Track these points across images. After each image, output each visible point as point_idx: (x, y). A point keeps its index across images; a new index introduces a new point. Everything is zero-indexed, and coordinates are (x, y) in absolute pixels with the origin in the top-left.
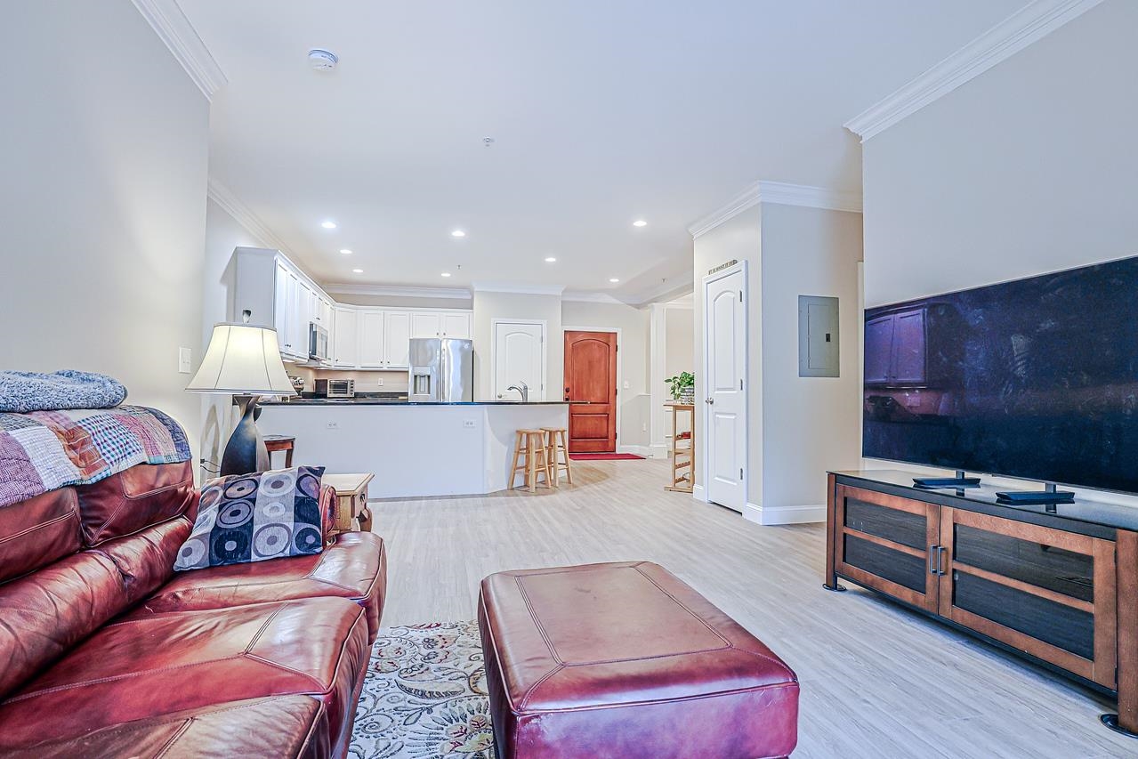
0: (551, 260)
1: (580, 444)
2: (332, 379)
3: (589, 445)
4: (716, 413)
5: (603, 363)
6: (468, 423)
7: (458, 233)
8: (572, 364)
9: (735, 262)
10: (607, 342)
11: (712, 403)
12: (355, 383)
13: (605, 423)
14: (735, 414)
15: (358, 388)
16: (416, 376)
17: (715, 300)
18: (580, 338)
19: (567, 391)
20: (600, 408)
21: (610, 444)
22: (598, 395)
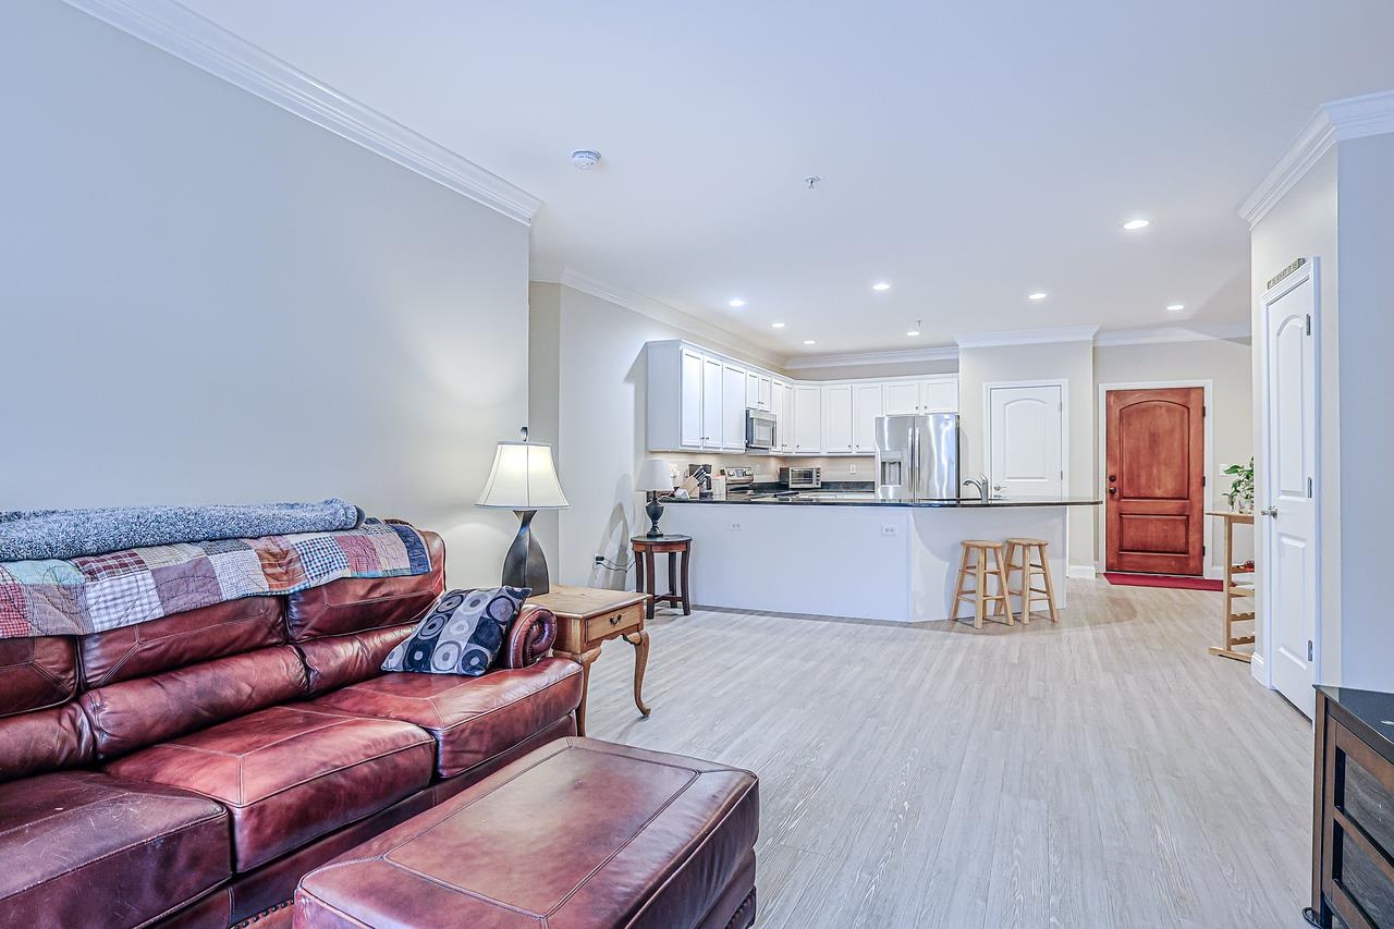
0: (1038, 296)
1: (1135, 559)
2: (795, 468)
3: (1151, 562)
4: (1281, 534)
5: (1177, 436)
6: (887, 530)
7: (881, 287)
8: (1121, 441)
9: (1301, 262)
10: (1187, 403)
11: (1274, 515)
12: (821, 471)
13: (1182, 529)
14: (1303, 540)
15: (826, 477)
16: (883, 464)
17: (1278, 334)
18: (1131, 400)
19: (1112, 479)
20: (1172, 506)
21: (1192, 564)
22: (1167, 483)
